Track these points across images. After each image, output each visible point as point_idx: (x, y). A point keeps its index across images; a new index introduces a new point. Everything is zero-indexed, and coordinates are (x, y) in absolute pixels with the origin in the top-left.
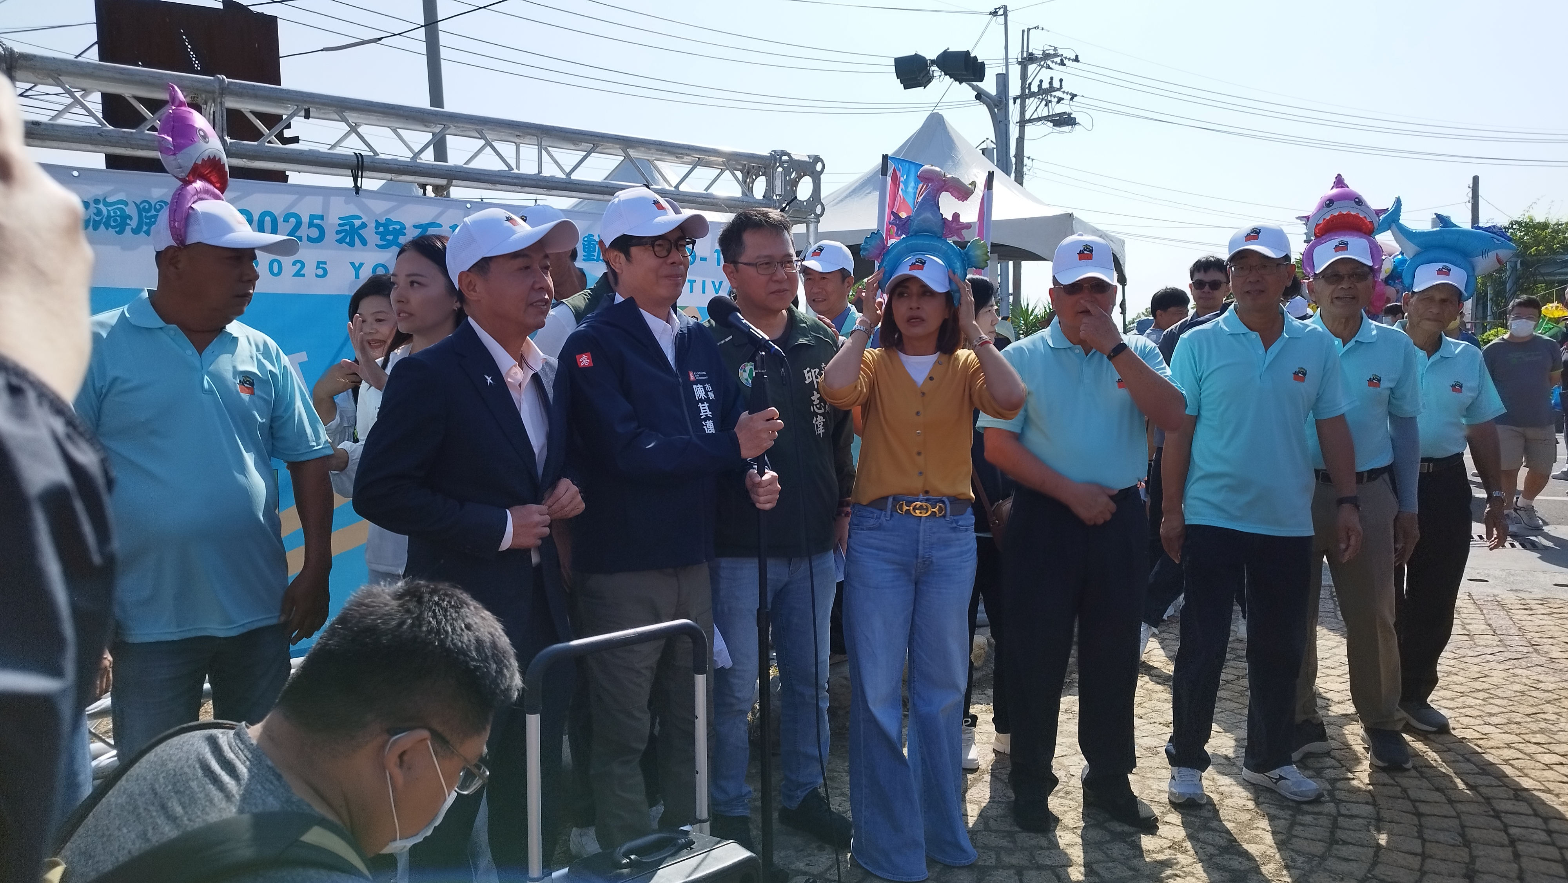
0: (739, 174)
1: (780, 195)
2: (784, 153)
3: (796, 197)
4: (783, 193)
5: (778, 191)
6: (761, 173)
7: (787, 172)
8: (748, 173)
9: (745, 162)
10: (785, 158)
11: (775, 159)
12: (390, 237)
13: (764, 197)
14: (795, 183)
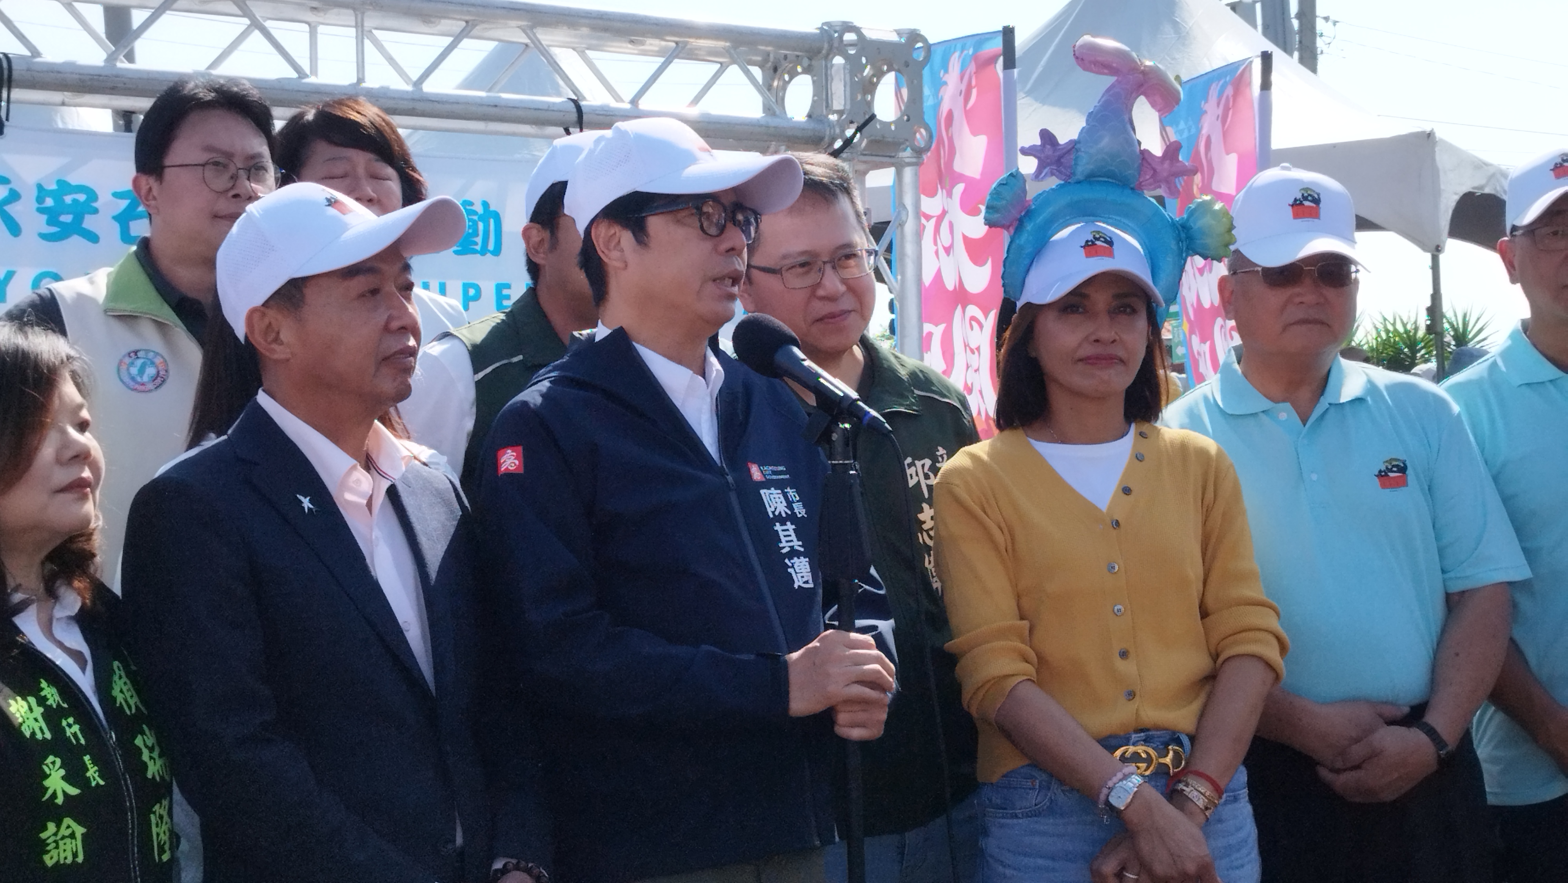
0: (757, 72)
1: (840, 113)
2: (849, 27)
3: (873, 117)
4: (848, 107)
5: (838, 103)
6: (799, 69)
7: (854, 68)
8: (775, 70)
9: (769, 49)
10: (849, 37)
11: (831, 39)
12: (67, 218)
13: (810, 116)
14: (870, 87)
